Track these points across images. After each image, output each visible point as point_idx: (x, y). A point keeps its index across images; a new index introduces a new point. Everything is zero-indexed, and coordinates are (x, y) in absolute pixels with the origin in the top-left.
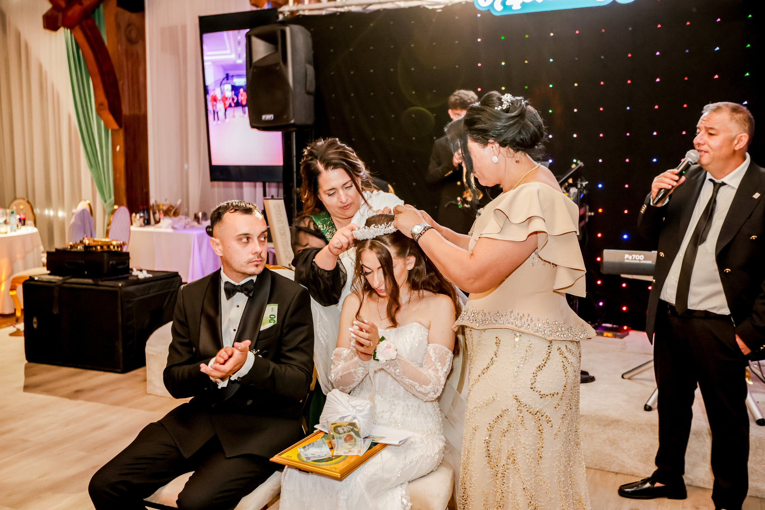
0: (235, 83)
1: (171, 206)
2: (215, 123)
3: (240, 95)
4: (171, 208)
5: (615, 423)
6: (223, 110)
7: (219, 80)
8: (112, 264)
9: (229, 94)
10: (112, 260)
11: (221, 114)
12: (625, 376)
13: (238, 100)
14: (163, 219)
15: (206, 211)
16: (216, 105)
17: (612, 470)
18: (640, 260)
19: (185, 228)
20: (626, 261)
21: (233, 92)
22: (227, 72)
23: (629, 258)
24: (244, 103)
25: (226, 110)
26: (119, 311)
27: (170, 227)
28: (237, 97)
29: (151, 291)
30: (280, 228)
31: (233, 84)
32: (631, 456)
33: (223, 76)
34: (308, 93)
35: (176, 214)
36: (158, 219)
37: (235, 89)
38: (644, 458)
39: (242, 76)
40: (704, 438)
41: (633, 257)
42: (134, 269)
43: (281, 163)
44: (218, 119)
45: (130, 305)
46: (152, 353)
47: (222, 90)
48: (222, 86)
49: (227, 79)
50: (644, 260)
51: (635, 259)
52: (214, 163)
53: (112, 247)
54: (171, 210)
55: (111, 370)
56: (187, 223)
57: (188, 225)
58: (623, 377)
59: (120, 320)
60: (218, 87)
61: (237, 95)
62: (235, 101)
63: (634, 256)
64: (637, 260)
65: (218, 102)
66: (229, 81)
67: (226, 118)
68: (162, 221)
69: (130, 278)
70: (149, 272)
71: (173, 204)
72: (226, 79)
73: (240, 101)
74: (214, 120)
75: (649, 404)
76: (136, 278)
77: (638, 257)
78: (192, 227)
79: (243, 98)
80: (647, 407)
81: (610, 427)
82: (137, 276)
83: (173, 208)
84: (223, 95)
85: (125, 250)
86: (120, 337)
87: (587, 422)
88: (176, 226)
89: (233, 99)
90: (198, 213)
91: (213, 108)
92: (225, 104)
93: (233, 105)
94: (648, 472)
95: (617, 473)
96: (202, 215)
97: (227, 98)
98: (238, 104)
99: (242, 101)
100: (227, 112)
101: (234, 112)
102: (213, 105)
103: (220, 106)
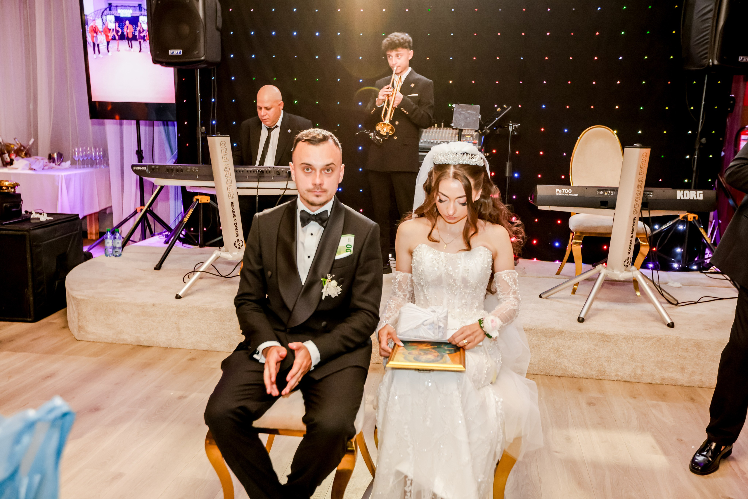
0: (119, 14)
1: (21, 146)
2: (95, 56)
3: (125, 26)
4: (22, 148)
5: (560, 334)
6: (105, 43)
7: (100, 10)
8: (6, 206)
9: (112, 25)
10: (5, 203)
11: (103, 47)
12: (542, 296)
13: (123, 33)
14: (17, 160)
15: (61, 152)
16: (96, 36)
17: (555, 374)
18: (568, 193)
19: (43, 169)
20: (557, 194)
21: (117, 24)
22: (110, 2)
23: (559, 192)
24: (130, 36)
25: (108, 43)
26: (28, 256)
27: (28, 168)
28: (122, 29)
29: (56, 235)
30: (225, 166)
31: (117, 15)
32: (572, 361)
33: (105, 6)
34: (218, 29)
35: (28, 155)
36: (9, 160)
37: (119, 20)
38: (583, 361)
39: (128, 7)
40: (632, 341)
41: (562, 191)
42: (33, 212)
43: (174, 101)
44: (99, 53)
45: (39, 250)
46: (82, 298)
47: (104, 20)
48: (104, 17)
49: (110, 10)
50: (571, 193)
51: (564, 193)
52: (94, 99)
53: (5, 188)
54: (22, 151)
55: (21, 319)
56: (45, 164)
57: (46, 166)
58: (540, 296)
59: (30, 265)
60: (98, 18)
61: (122, 27)
62: (119, 34)
63: (564, 190)
64: (566, 193)
65: (99, 34)
66: (112, 12)
67: (108, 51)
68: (15, 162)
69: (32, 221)
70: (49, 215)
71: (24, 143)
72: (108, 9)
73: (125, 33)
74: (94, 53)
75: (582, 316)
76: (38, 221)
77: (566, 191)
78: (51, 168)
79: (128, 31)
80: (581, 319)
81: (555, 338)
82: (39, 219)
83: (24, 148)
84: (104, 26)
85: (18, 191)
86: (30, 283)
87: (535, 335)
88: (33, 167)
89: (117, 32)
90: (54, 154)
91: (92, 40)
92: (107, 36)
93: (117, 38)
94: (586, 373)
95: (559, 377)
96: (57, 155)
97: (110, 30)
98: (122, 37)
99: (127, 33)
100: (109, 46)
101: (118, 46)
102: (93, 37)
103: (101, 39)
